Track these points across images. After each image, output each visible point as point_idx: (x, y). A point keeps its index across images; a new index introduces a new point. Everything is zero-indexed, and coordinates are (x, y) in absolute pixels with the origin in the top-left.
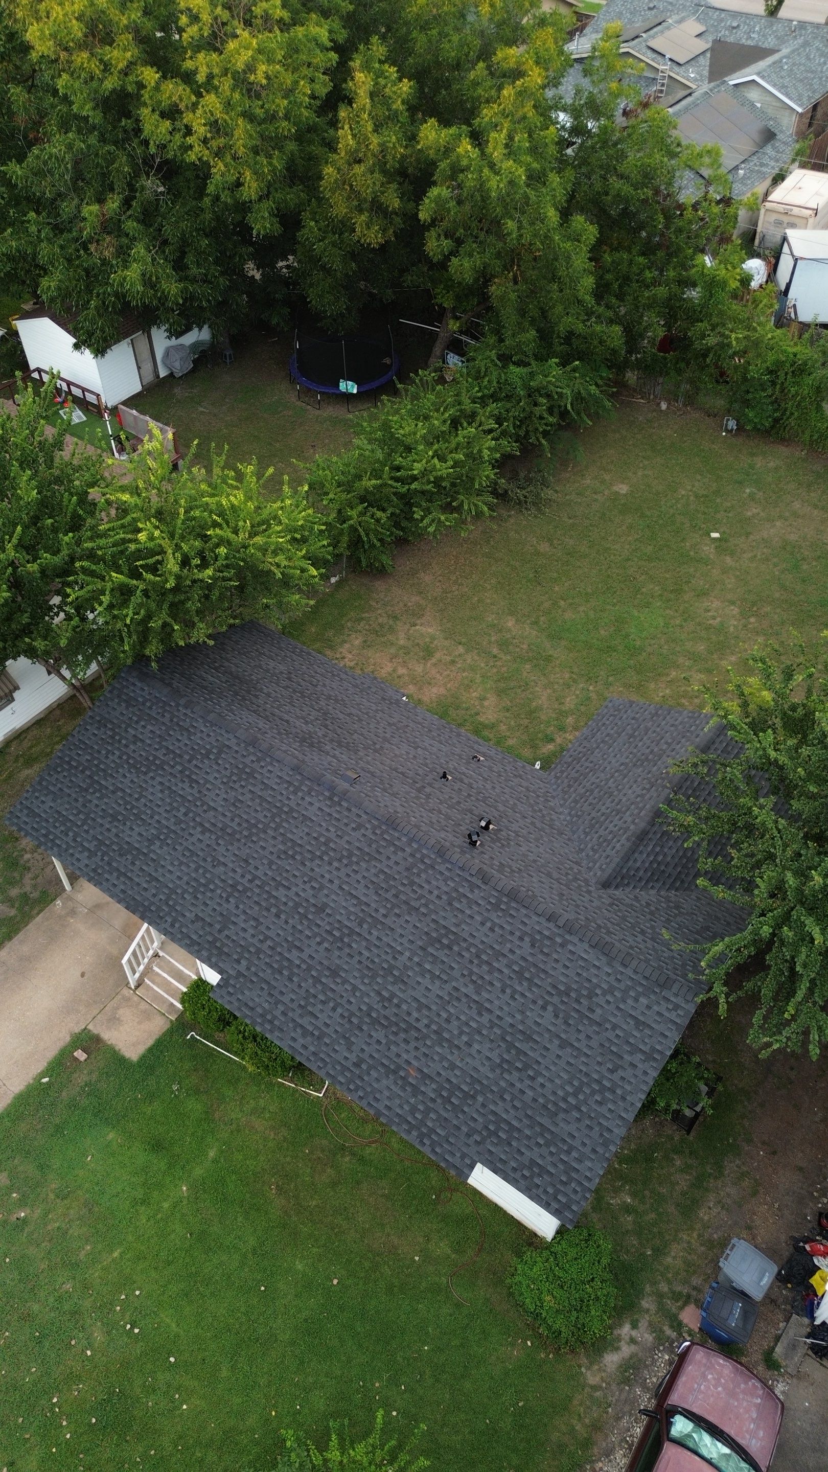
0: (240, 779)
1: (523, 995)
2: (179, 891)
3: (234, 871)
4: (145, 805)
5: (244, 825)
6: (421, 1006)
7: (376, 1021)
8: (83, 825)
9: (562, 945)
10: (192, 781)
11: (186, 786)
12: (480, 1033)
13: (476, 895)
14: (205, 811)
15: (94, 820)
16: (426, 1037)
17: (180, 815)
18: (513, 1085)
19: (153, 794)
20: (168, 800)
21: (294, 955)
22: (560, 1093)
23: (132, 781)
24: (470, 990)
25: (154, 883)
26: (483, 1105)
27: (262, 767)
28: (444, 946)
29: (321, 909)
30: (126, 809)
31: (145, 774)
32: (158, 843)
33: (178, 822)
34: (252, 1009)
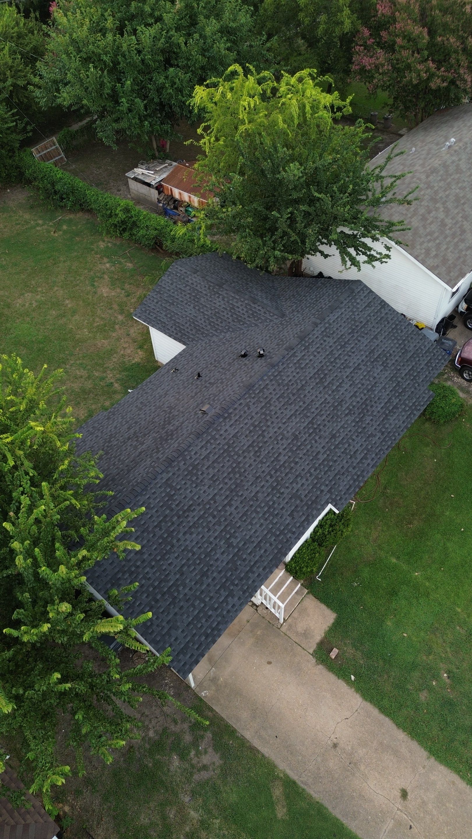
0: (196, 475)
1: (352, 348)
2: (271, 526)
3: (263, 487)
4: (200, 548)
5: (231, 475)
6: (354, 395)
7: (361, 420)
8: (204, 602)
9: (330, 325)
10: (188, 510)
11: (192, 514)
12: (369, 371)
13: (299, 355)
14: (215, 502)
15: (202, 592)
16: (370, 396)
17: (214, 521)
18: (393, 364)
19: (192, 541)
20: (200, 529)
21: (322, 457)
22: (397, 345)
23: (176, 558)
24: (349, 371)
25: (262, 544)
26: (402, 378)
27: (191, 458)
28: (325, 377)
29: (296, 438)
30: (199, 564)
31: (173, 546)
32: (232, 540)
33: (219, 523)
34: (350, 486)
